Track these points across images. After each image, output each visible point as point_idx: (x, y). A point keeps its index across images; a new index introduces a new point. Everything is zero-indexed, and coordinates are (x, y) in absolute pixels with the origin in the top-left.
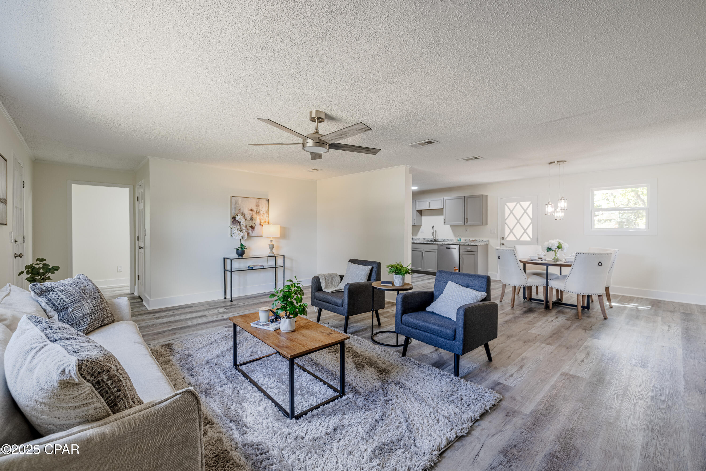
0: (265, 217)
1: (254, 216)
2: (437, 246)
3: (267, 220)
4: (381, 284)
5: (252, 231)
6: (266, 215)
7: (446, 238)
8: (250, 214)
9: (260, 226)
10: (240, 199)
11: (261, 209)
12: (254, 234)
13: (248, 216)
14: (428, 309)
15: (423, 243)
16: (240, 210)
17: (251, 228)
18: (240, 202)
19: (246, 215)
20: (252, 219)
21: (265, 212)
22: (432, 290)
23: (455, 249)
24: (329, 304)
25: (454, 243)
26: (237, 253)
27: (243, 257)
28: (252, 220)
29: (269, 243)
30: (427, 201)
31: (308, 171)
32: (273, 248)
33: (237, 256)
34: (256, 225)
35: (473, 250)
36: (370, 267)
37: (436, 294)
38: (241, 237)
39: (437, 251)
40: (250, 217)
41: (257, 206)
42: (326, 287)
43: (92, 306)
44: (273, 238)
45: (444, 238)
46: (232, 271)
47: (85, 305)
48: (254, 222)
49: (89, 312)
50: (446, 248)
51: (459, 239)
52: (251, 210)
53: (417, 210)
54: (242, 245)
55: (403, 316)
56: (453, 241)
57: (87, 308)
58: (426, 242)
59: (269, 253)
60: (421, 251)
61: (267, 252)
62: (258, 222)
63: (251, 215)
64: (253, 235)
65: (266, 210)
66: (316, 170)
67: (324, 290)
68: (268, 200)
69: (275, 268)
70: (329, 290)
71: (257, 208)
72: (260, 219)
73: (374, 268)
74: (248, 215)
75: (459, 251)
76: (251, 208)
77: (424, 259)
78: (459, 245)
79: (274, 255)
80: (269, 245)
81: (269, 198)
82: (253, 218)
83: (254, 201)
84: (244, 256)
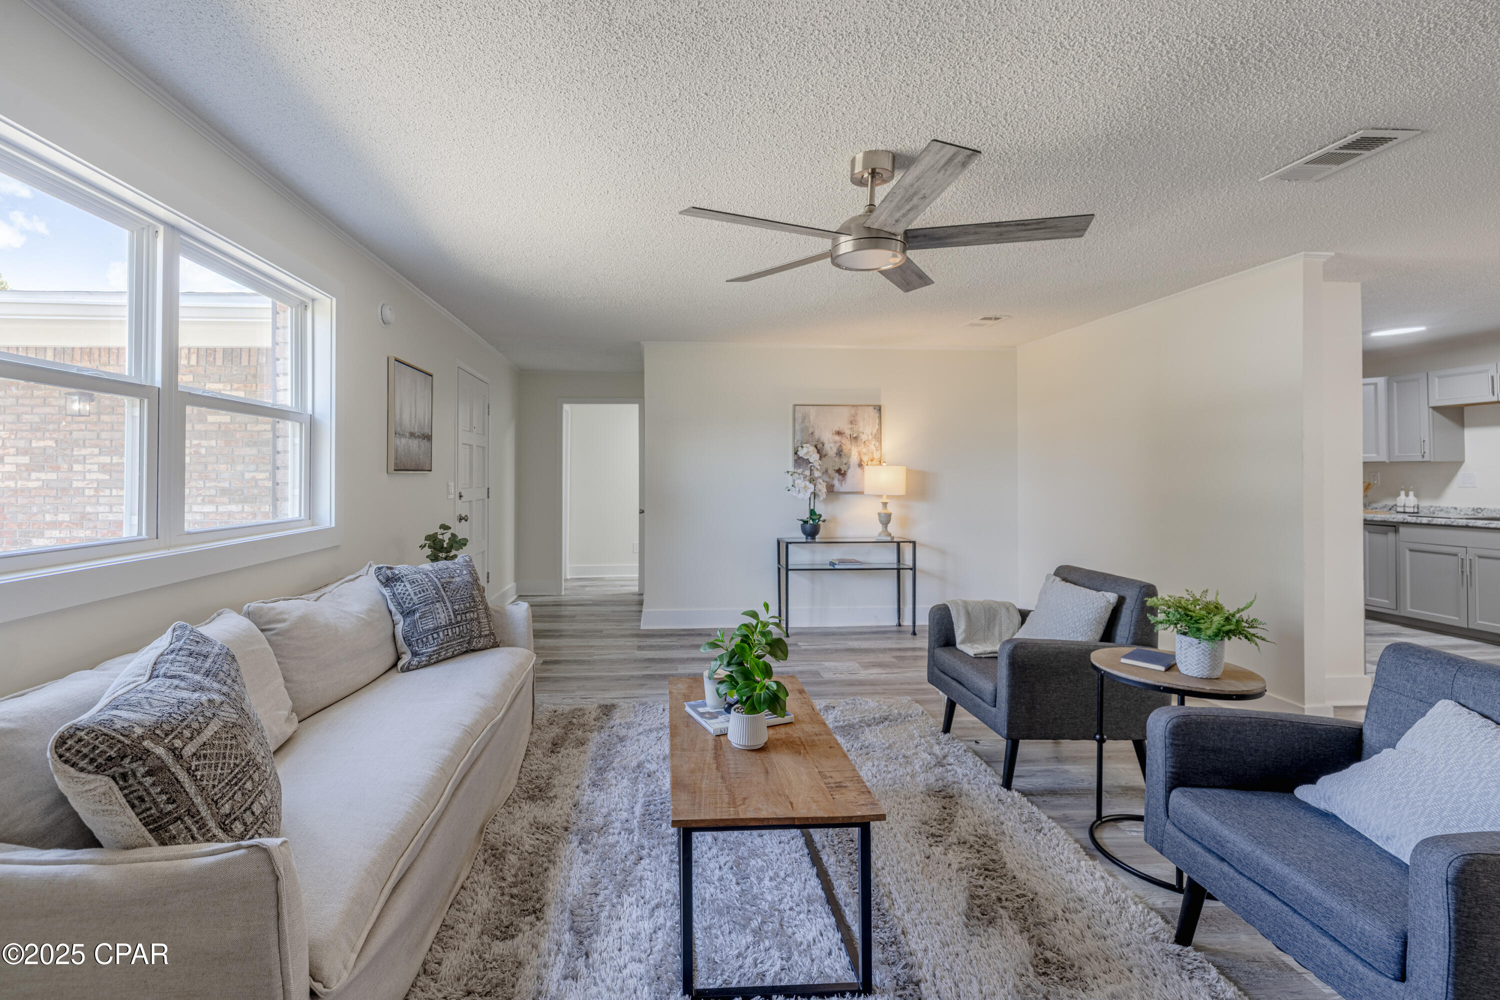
0: (872, 447)
1: (844, 447)
3: (877, 455)
4: (1123, 661)
5: (841, 481)
6: (874, 443)
8: (835, 442)
9: (859, 470)
10: (812, 410)
11: (861, 430)
12: (845, 487)
13: (831, 448)
14: (1303, 792)
16: (812, 433)
17: (837, 474)
18: (812, 418)
19: (826, 446)
20: (840, 453)
21: (870, 437)
22: (1360, 718)
24: (964, 690)
26: (804, 531)
27: (817, 540)
28: (840, 455)
29: (880, 509)
31: (972, 325)
32: (889, 522)
33: (803, 538)
34: (849, 467)
36: (1112, 597)
37: (1370, 736)
38: (808, 495)
40: (835, 450)
41: (851, 423)
42: (968, 640)
43: (452, 614)
44: (888, 497)
46: (787, 570)
47: (440, 610)
48: (845, 460)
49: (444, 623)
52: (839, 433)
54: (812, 512)
55: (1174, 793)
57: (442, 616)
58: (1481, 523)
59: (880, 535)
60: (1456, 555)
61: (874, 530)
62: (854, 459)
63: (838, 445)
64: (842, 490)
65: (875, 431)
66: (990, 319)
67: (959, 646)
68: (879, 409)
69: (899, 570)
70: (970, 650)
71: (851, 429)
72: (860, 454)
73: (1128, 601)
74: (832, 445)
76: (838, 430)
77: (1470, 585)
79: (889, 539)
80: (879, 514)
81: (882, 403)
82: (841, 451)
83: (845, 413)
84: (818, 538)
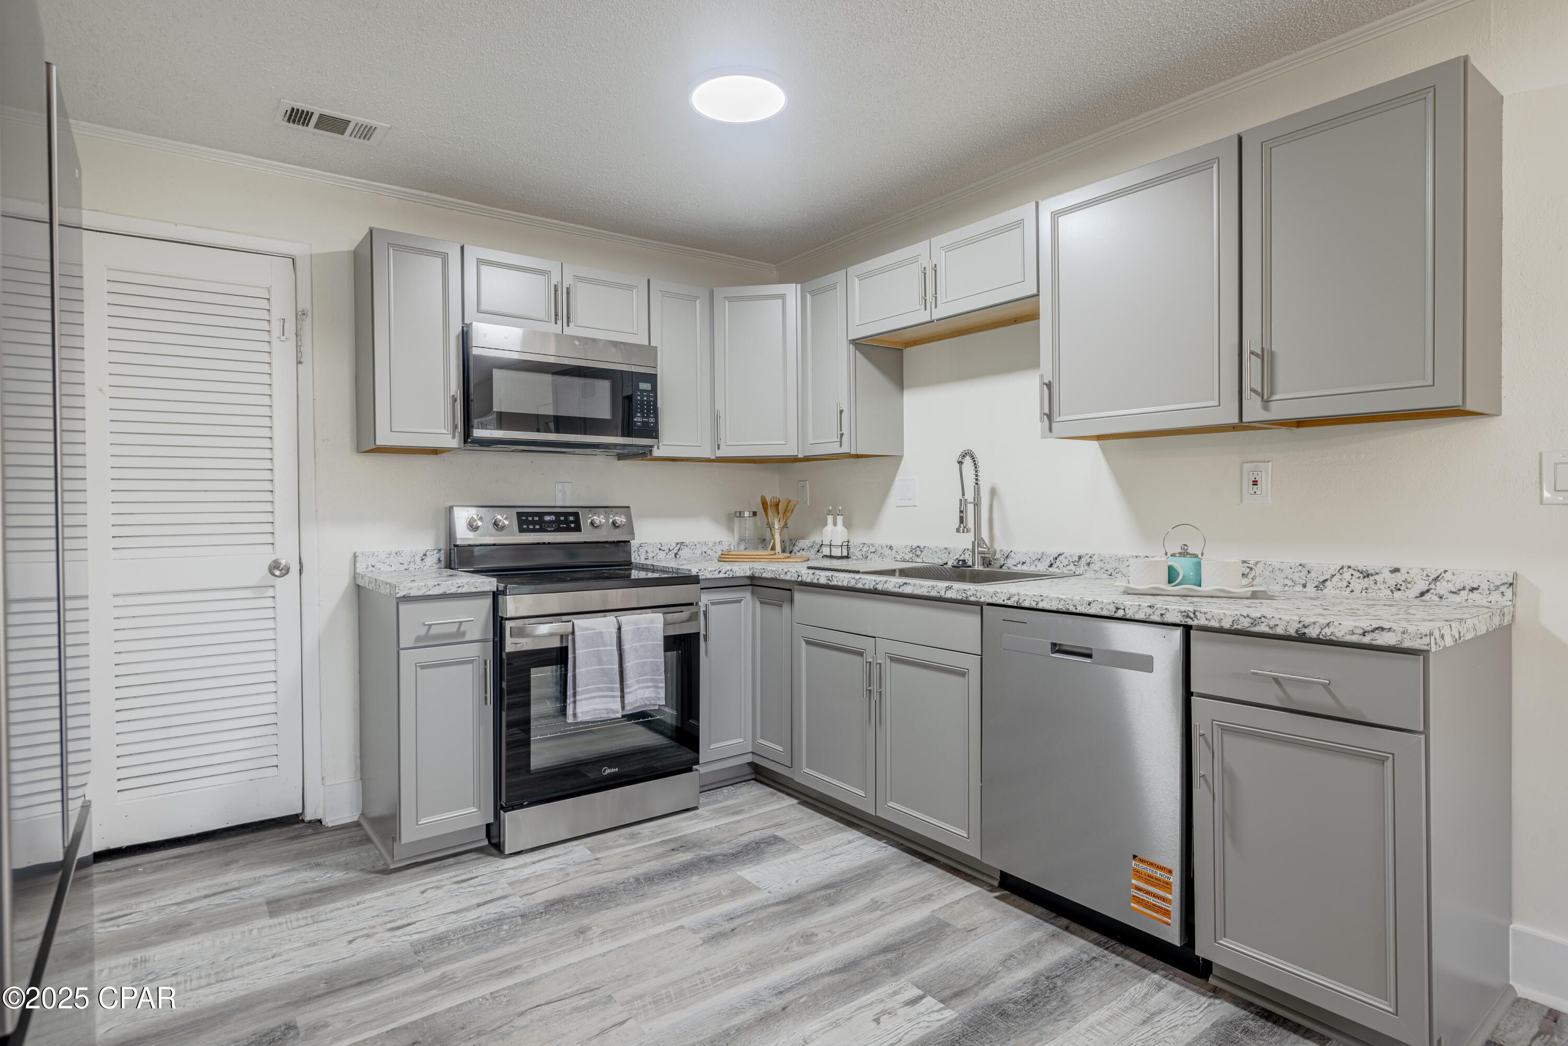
2: (971, 621)
7: (1072, 551)
15: (874, 592)
23: (1144, 663)
25: (1131, 605)
30: (914, 260)
35: (1354, 705)
39: (972, 664)
45: (1054, 551)
50: (1057, 648)
51: (1183, 566)
53: (859, 344)
56: (1121, 583)
58: (892, 583)
60: (860, 654)
75: (1188, 694)
77: (879, 720)
78: (1187, 629)
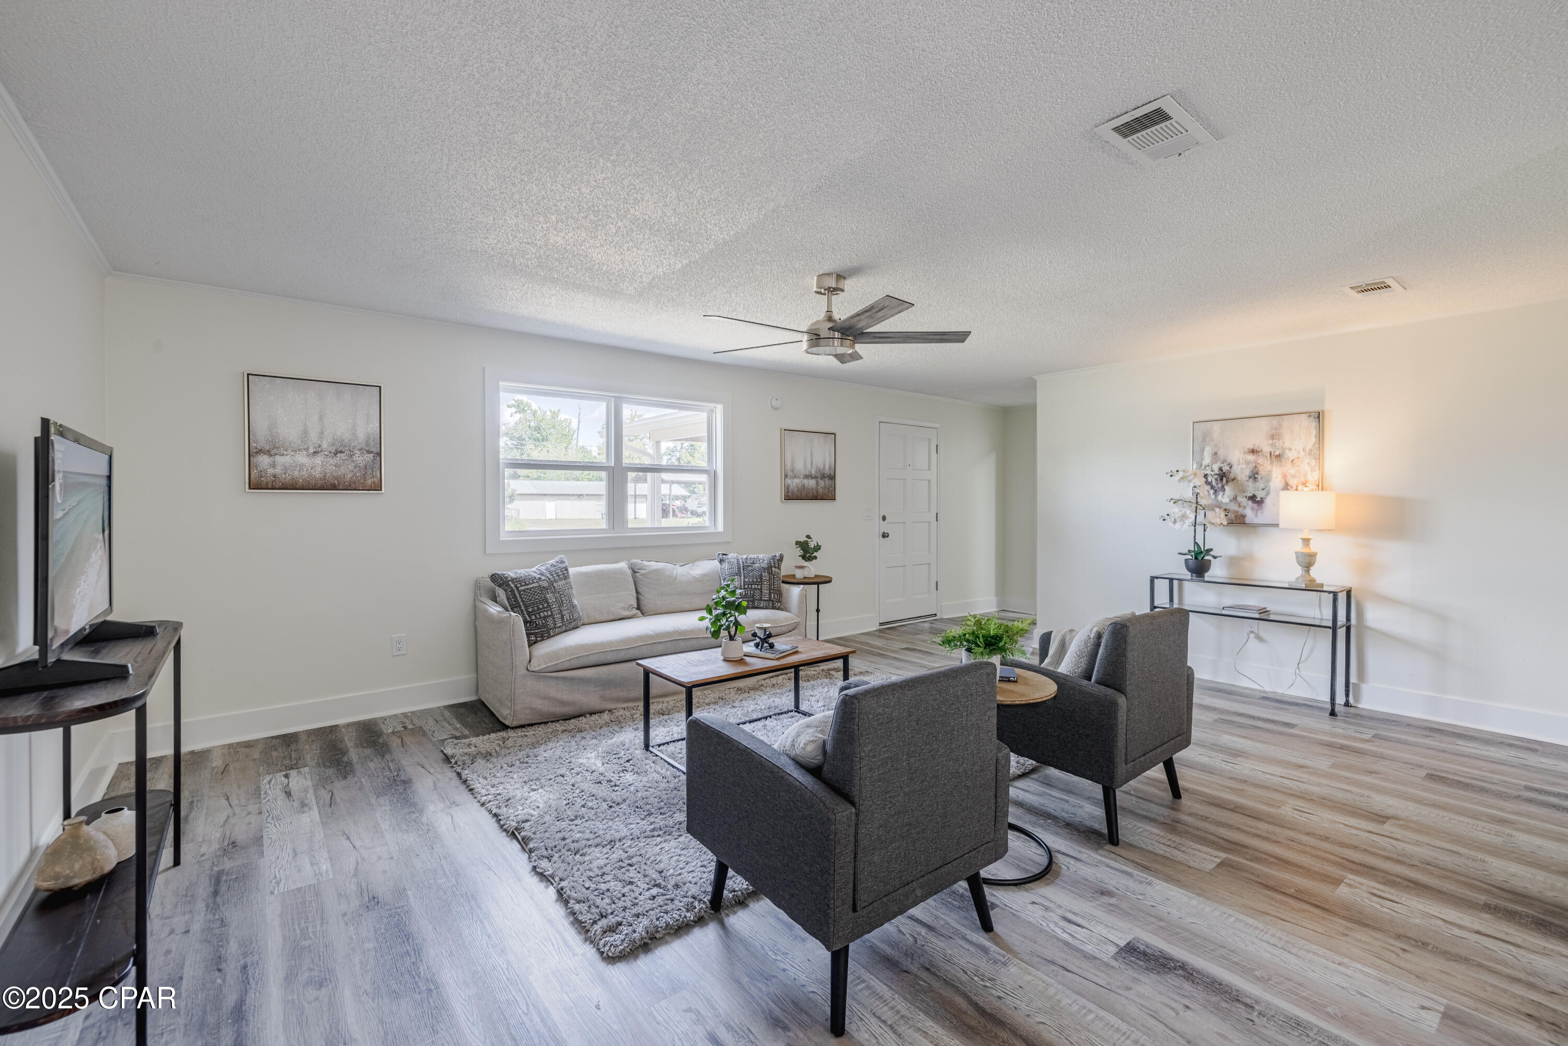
0: (1306, 466)
1: (1261, 468)
3: (1312, 476)
5: (1256, 512)
6: (1307, 461)
8: (1248, 463)
9: (1282, 496)
10: (1216, 427)
11: (1287, 445)
12: (1260, 519)
13: (1242, 469)
16: (1217, 454)
17: (1250, 502)
18: (1215, 435)
19: (1234, 467)
20: (1254, 476)
21: (1302, 454)
26: (1188, 566)
28: (1255, 478)
29: (1299, 547)
32: (1311, 564)
34: (1268, 494)
40: (1247, 472)
41: (1272, 437)
44: (1310, 530)
48: (1261, 485)
52: (1253, 451)
54: (1199, 546)
59: (1299, 579)
61: (1292, 573)
62: (1276, 482)
63: (1251, 466)
64: (1256, 521)
65: (1309, 446)
68: (1320, 416)
71: (1272, 445)
72: (1285, 476)
74: (1244, 466)
76: (1251, 447)
80: (1296, 553)
81: (1323, 408)
82: (1257, 473)
83: (1263, 425)
